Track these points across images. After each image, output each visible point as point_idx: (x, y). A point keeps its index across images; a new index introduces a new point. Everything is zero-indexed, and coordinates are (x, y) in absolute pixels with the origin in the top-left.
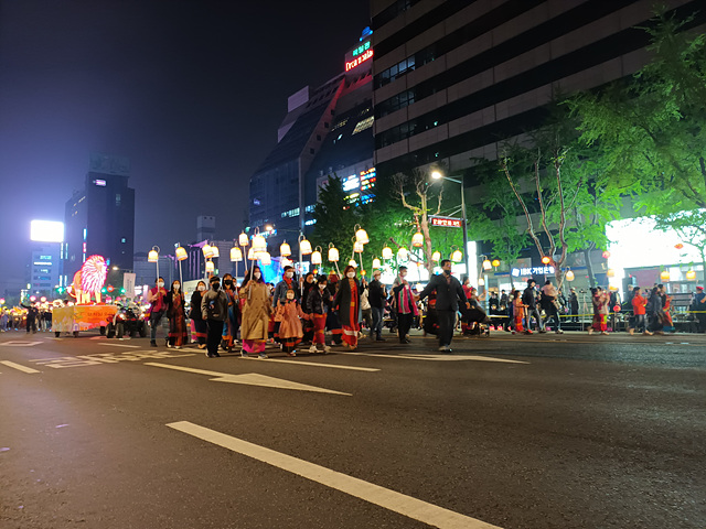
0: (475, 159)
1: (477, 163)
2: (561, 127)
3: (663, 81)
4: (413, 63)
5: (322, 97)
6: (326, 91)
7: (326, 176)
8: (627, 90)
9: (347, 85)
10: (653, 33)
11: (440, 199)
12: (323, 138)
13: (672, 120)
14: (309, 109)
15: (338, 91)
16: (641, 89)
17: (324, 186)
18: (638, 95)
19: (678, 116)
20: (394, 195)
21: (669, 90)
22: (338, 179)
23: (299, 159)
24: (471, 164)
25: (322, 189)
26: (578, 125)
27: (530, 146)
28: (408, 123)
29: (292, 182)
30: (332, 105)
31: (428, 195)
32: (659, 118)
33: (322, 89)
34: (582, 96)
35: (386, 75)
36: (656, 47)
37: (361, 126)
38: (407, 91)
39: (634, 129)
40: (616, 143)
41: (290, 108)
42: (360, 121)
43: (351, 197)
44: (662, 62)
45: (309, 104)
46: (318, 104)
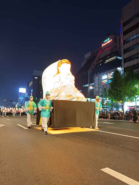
6: (96, 52)
9: (102, 50)
12: (95, 65)
14: (91, 58)
15: (100, 52)
23: (89, 71)
29: (86, 77)
30: (98, 56)
37: (107, 61)
41: (85, 58)
46: (94, 56)
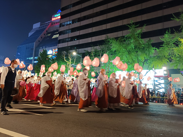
0: (85, 51)
1: (86, 52)
2: (107, 46)
3: (131, 39)
4: (71, 22)
5: (44, 26)
6: (45, 25)
7: (43, 49)
8: (123, 39)
9: (52, 24)
10: (130, 27)
11: (75, 60)
12: (43, 38)
13: (132, 48)
14: (39, 29)
15: (49, 26)
16: (126, 40)
17: (41, 52)
18: (125, 41)
19: (134, 48)
20: (62, 57)
21: (132, 41)
22: (46, 50)
23: (35, 43)
24: (84, 52)
25: (41, 53)
26: (111, 46)
27: (99, 50)
28: (68, 38)
29: (32, 49)
30: (47, 29)
31: (72, 58)
32: (130, 47)
33: (44, 24)
34: (113, 39)
35: (63, 24)
36: (130, 30)
37: (54, 37)
38: (69, 29)
39: (124, 49)
40: (120, 52)
41: (33, 28)
42: (55, 35)
43: (50, 56)
44: (131, 34)
45: (40, 28)
46: (43, 28)
